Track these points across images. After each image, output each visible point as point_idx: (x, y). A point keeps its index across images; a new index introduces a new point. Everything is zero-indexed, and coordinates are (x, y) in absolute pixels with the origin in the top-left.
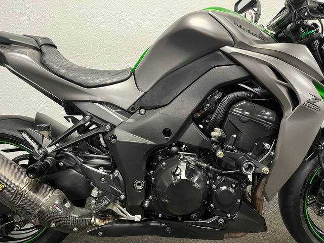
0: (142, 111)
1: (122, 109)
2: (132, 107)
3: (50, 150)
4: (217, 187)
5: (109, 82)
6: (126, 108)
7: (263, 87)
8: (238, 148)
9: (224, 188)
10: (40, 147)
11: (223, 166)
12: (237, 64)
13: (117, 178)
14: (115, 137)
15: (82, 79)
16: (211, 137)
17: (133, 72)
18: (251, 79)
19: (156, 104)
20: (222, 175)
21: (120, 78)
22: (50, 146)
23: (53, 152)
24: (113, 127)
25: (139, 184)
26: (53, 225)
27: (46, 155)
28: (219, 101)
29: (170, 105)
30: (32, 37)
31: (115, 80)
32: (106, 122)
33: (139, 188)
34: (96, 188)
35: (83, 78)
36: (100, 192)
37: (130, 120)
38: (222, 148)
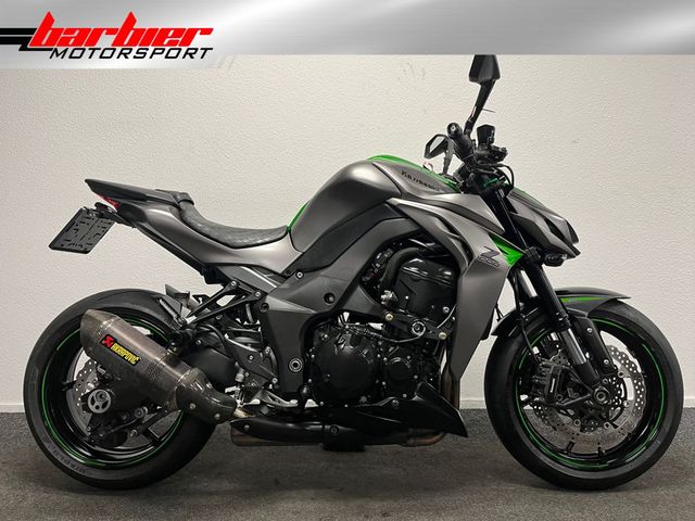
0: (300, 275)
1: (275, 273)
2: (287, 270)
3: (189, 320)
4: (389, 359)
5: (260, 241)
6: (280, 272)
7: (436, 241)
8: (411, 313)
9: (398, 360)
10: (179, 316)
11: (396, 334)
12: (406, 217)
13: (268, 357)
14: (267, 306)
15: (228, 238)
16: (382, 300)
17: (288, 231)
18: (423, 233)
19: (317, 265)
20: (395, 345)
21: (273, 238)
22: (189, 316)
23: (192, 323)
24: (265, 294)
25: (295, 365)
26: (193, 406)
27: (185, 325)
28: (388, 259)
29: (333, 265)
30: (169, 192)
31: (267, 240)
32: (256, 289)
33: (296, 370)
34: (242, 370)
35: (230, 237)
36: (247, 374)
37: (286, 285)
38: (394, 312)
